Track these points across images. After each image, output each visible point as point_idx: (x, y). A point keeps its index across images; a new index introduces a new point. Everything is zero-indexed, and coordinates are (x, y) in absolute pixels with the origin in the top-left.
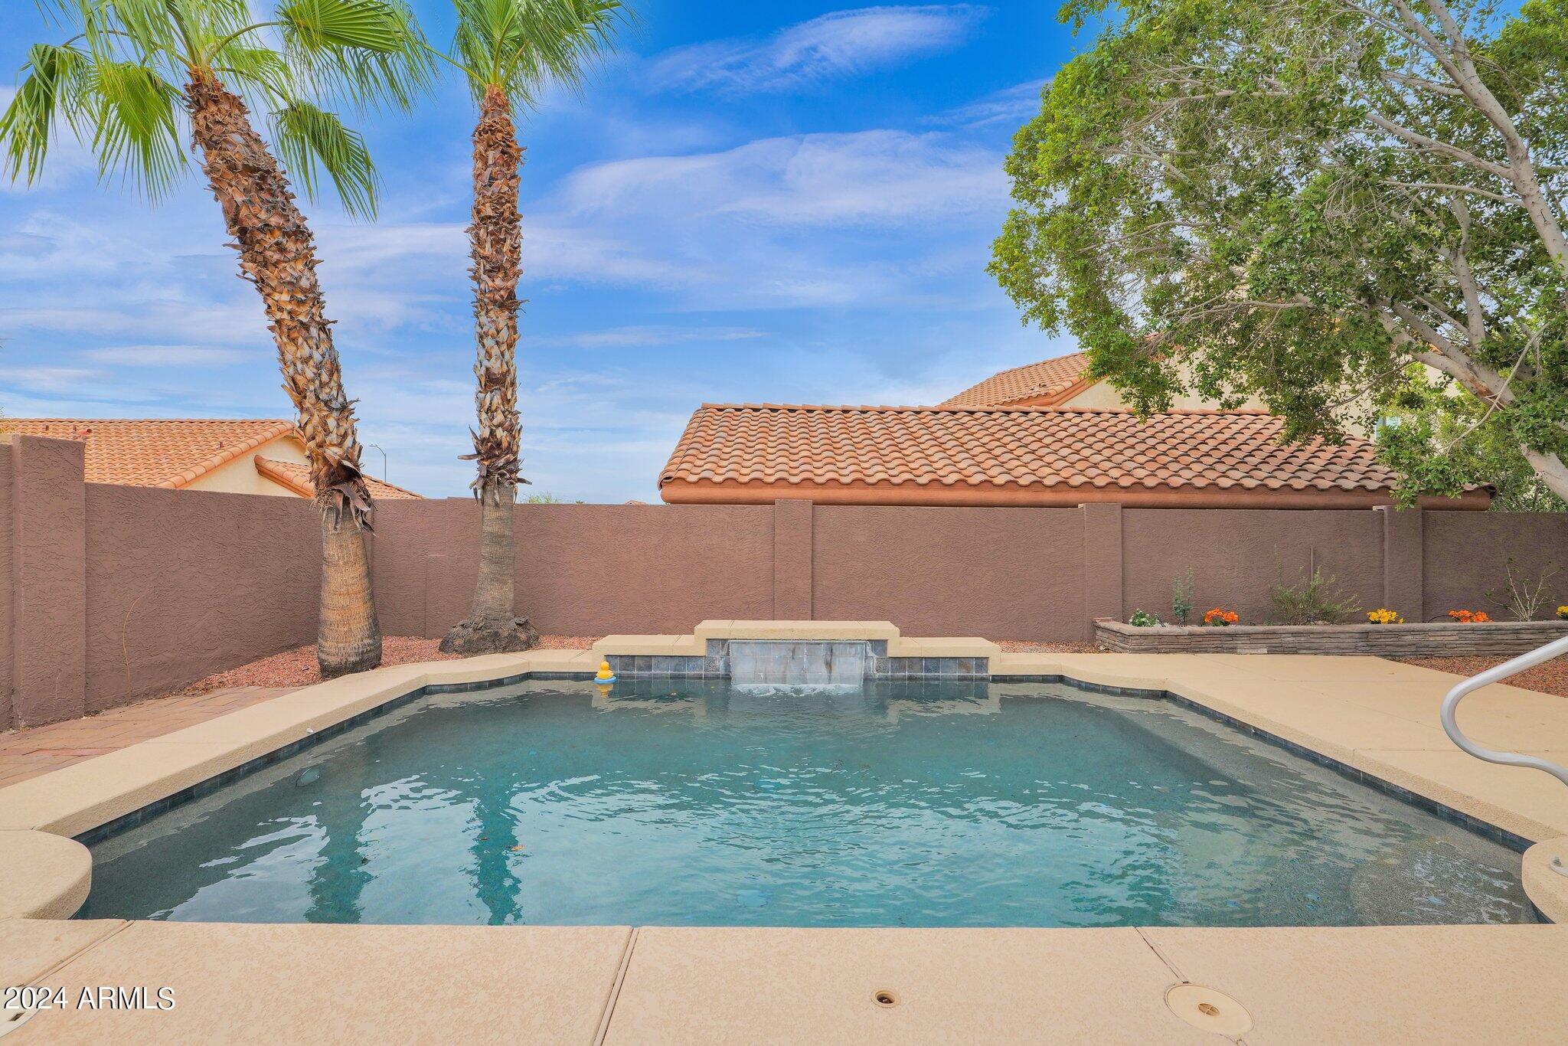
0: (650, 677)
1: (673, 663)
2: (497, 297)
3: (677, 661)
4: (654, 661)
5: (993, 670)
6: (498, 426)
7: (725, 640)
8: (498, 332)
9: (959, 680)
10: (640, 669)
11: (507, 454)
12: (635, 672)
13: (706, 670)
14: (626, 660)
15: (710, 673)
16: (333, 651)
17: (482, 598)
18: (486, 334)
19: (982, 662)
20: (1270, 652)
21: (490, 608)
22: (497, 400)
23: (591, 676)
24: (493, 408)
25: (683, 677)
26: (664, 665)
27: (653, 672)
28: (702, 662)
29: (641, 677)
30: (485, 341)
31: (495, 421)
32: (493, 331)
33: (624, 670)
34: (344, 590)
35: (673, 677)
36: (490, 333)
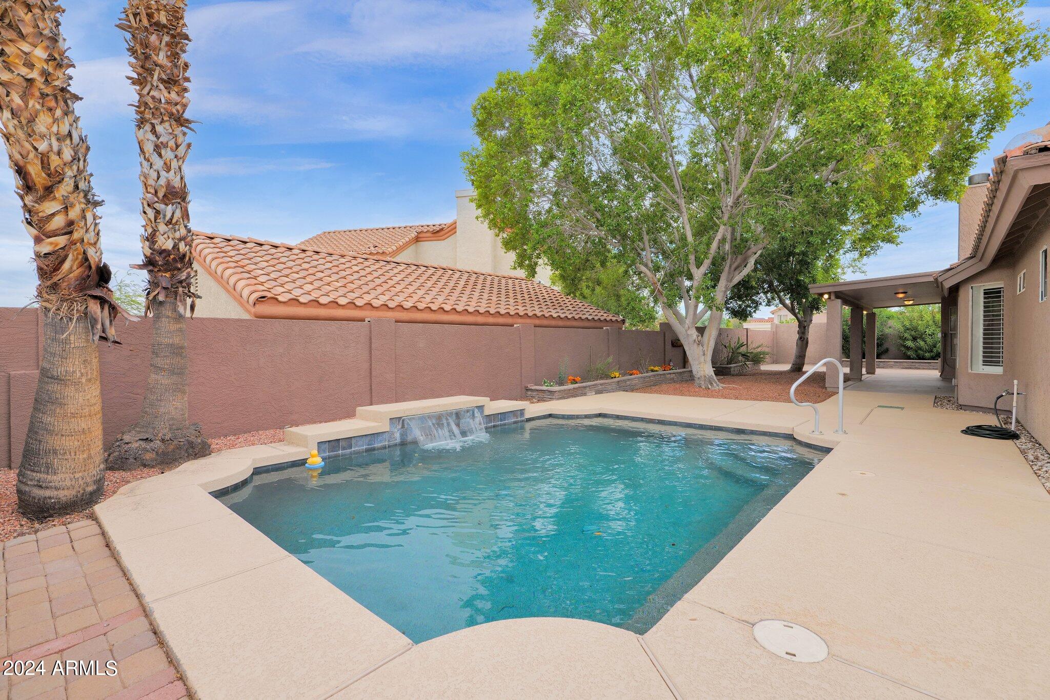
0: (351, 453)
1: (367, 440)
2: (174, 111)
3: (369, 438)
4: (353, 441)
5: (528, 415)
6: (180, 239)
7: (400, 418)
8: (177, 146)
9: (514, 423)
10: (344, 449)
11: (187, 268)
12: (340, 452)
13: (389, 441)
14: (333, 443)
15: (392, 443)
16: (68, 483)
17: (162, 410)
18: (165, 145)
19: (522, 412)
20: (596, 394)
21: (173, 419)
22: (178, 214)
23: (303, 462)
24: (174, 221)
25: (374, 449)
26: (360, 443)
27: (353, 449)
28: (386, 436)
29: (345, 455)
30: (163, 152)
31: (177, 235)
32: (172, 143)
33: (332, 451)
34: (86, 411)
35: (367, 450)
36: (170, 145)
